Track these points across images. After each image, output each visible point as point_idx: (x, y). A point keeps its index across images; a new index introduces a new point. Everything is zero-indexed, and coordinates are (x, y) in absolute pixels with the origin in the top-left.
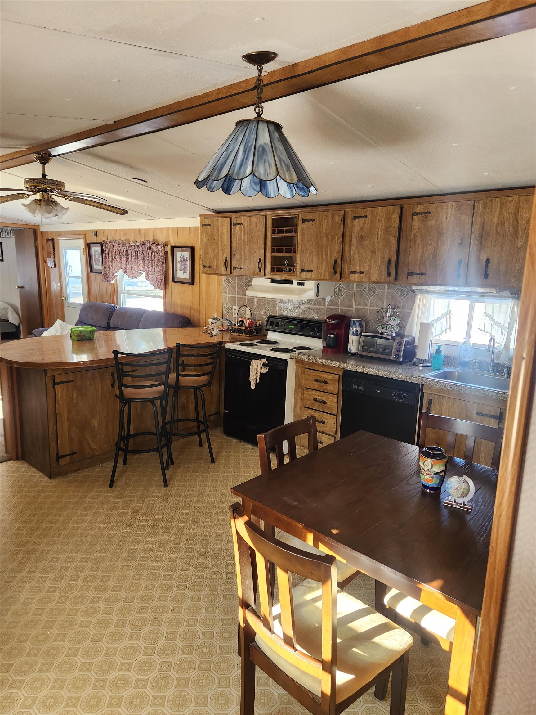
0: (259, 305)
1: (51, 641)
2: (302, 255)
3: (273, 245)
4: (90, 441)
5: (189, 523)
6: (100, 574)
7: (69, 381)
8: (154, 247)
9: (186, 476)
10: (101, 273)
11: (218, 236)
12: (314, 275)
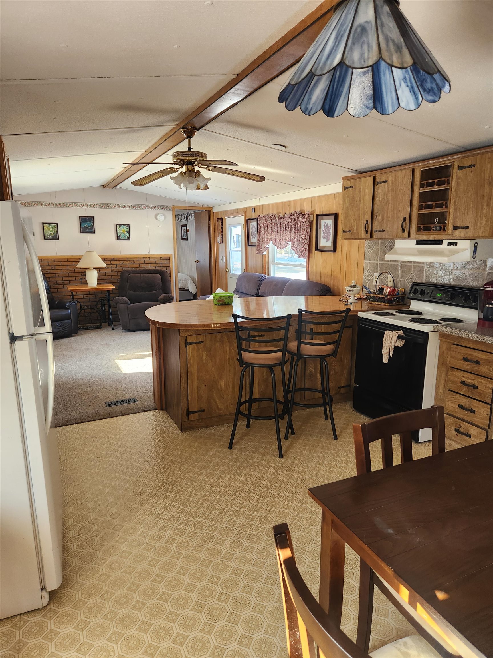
0: (403, 272)
1: (129, 608)
2: (456, 210)
3: (420, 201)
4: (217, 401)
5: (295, 504)
6: (195, 542)
7: (199, 342)
8: (301, 217)
9: (304, 449)
10: (255, 246)
11: (360, 197)
12: (470, 232)
